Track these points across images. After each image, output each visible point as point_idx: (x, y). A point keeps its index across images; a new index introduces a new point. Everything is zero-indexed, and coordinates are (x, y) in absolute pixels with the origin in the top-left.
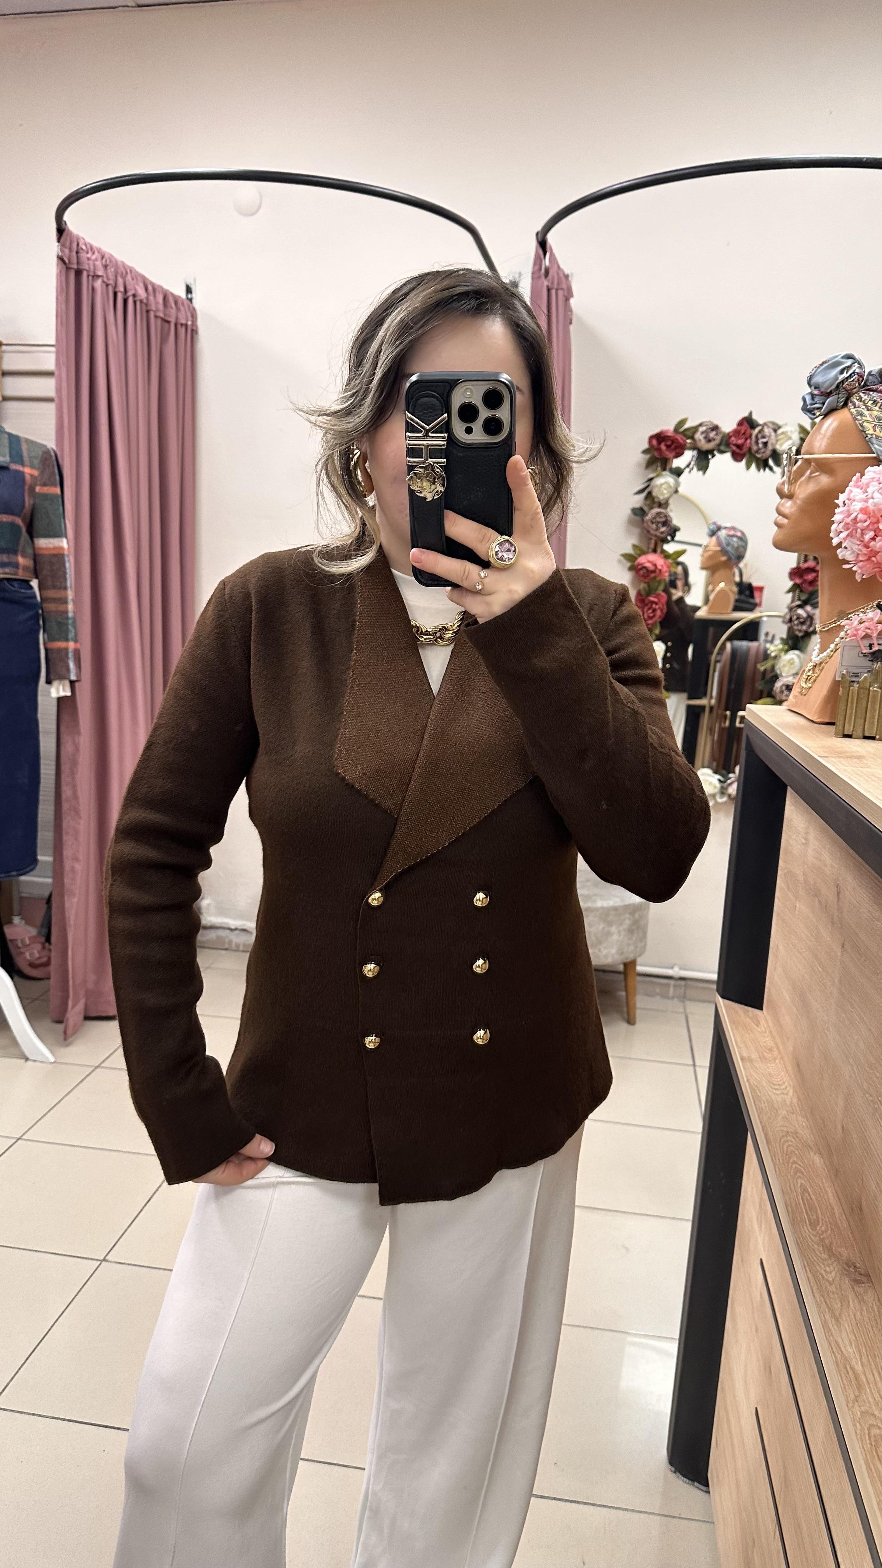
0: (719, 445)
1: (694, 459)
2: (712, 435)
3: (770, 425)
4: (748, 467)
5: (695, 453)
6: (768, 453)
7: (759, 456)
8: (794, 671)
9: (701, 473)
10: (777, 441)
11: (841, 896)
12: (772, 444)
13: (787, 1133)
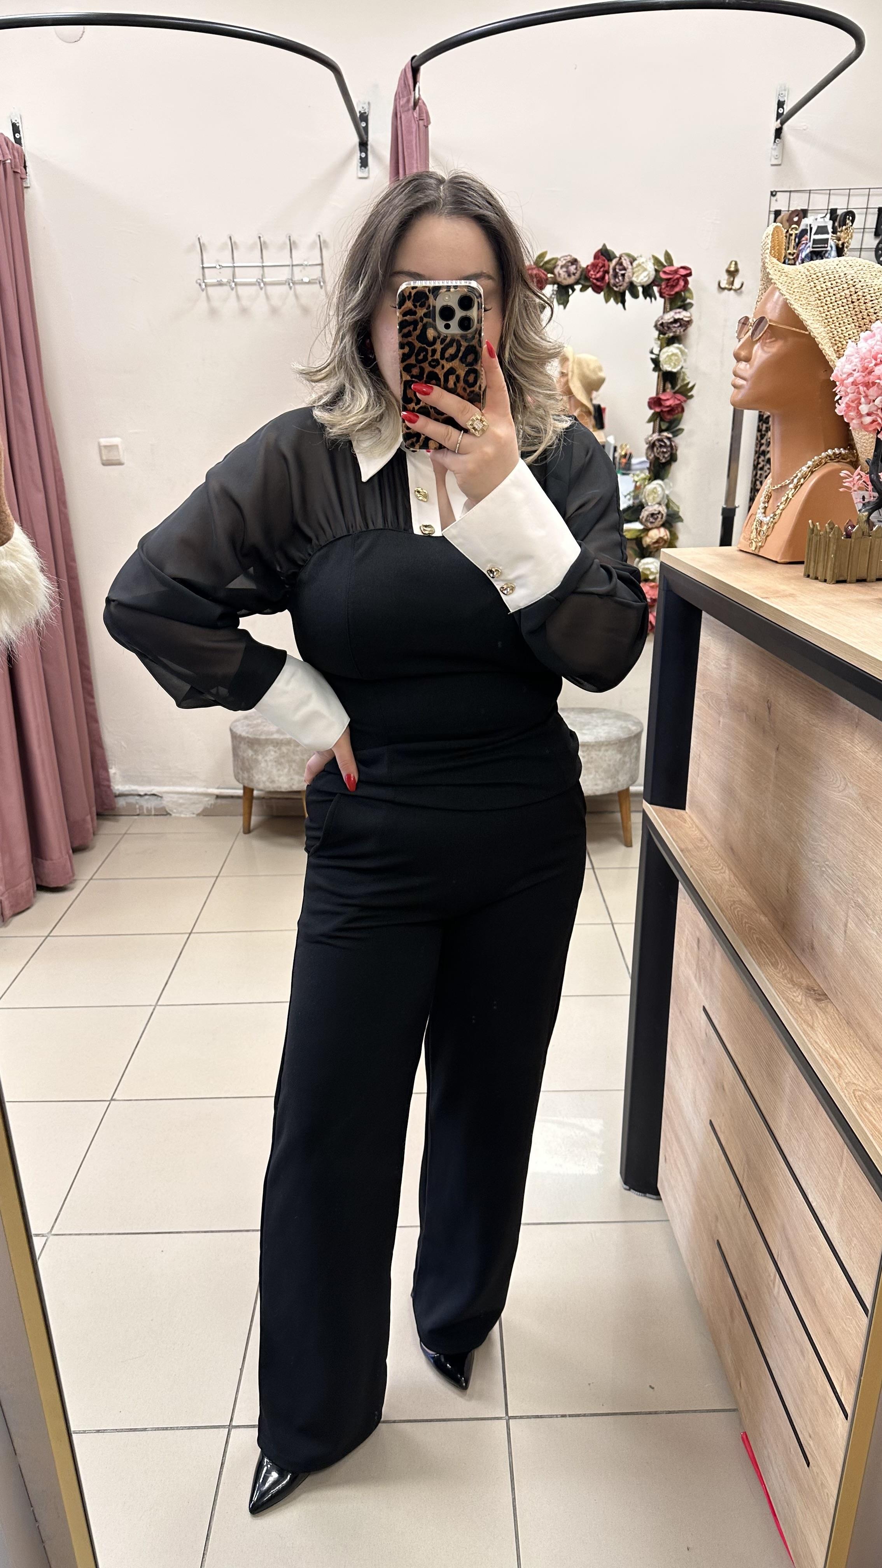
0: (580, 279)
1: (555, 293)
2: (572, 268)
3: (626, 258)
4: (607, 300)
5: (556, 286)
6: (625, 285)
7: (615, 289)
8: (658, 500)
9: (562, 307)
10: (633, 273)
11: (772, 709)
12: (629, 276)
13: (734, 902)
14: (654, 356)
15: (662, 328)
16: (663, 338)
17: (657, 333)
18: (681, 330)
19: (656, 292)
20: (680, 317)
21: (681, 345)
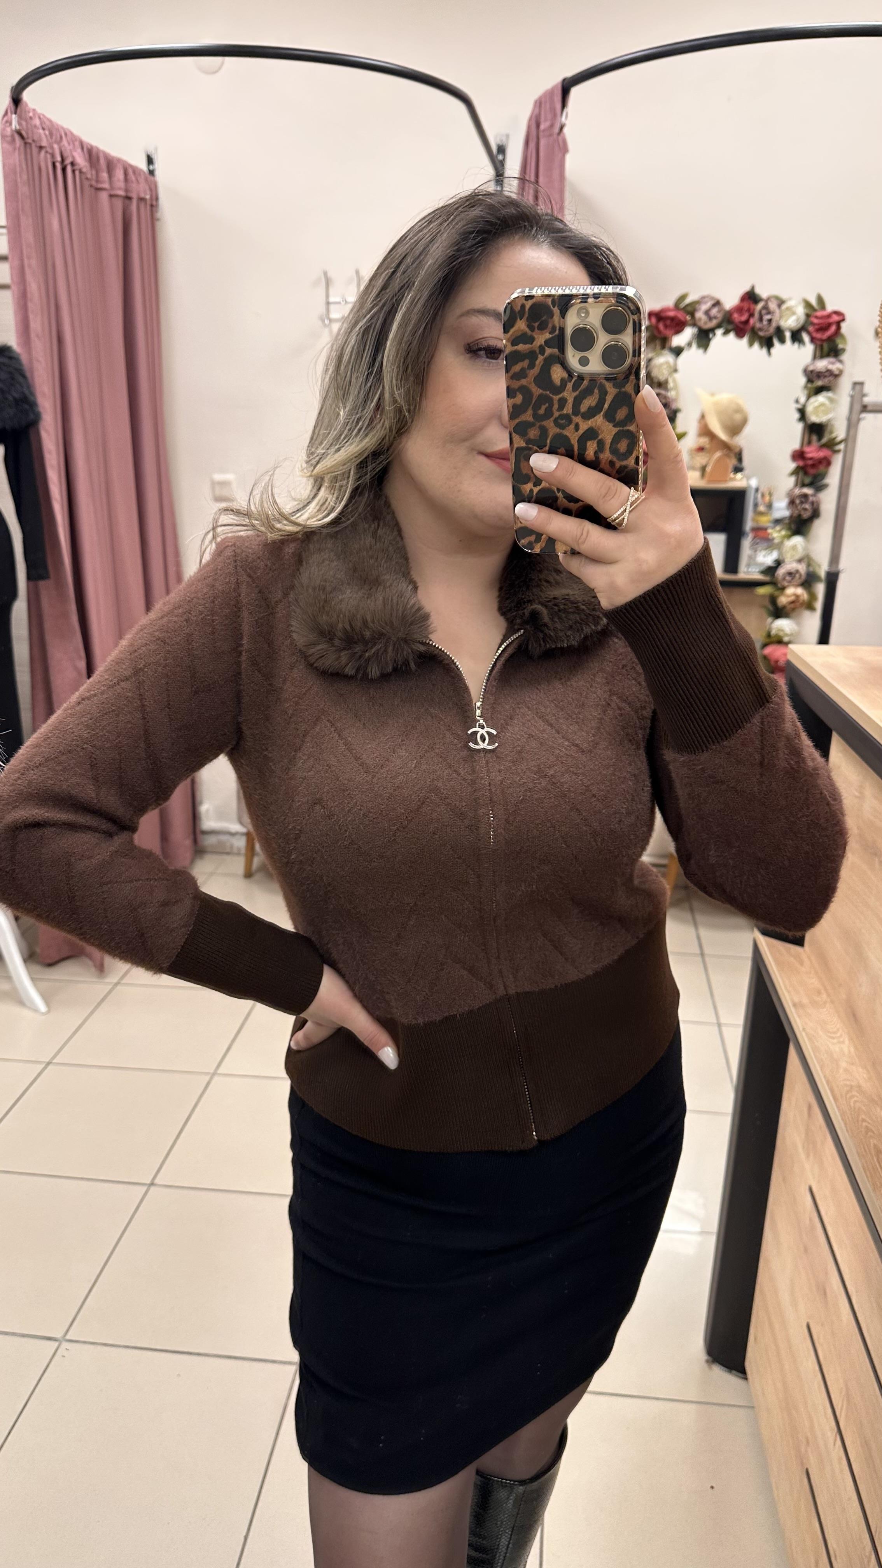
0: (722, 322)
1: (695, 336)
2: (715, 311)
3: (774, 300)
4: (751, 344)
5: (696, 330)
6: (772, 330)
7: (761, 334)
8: (797, 556)
9: (701, 351)
10: (781, 317)
12: (778, 321)
14: (799, 406)
15: (811, 376)
16: (810, 388)
17: (803, 380)
18: (831, 378)
19: (806, 337)
20: (830, 367)
21: (830, 394)
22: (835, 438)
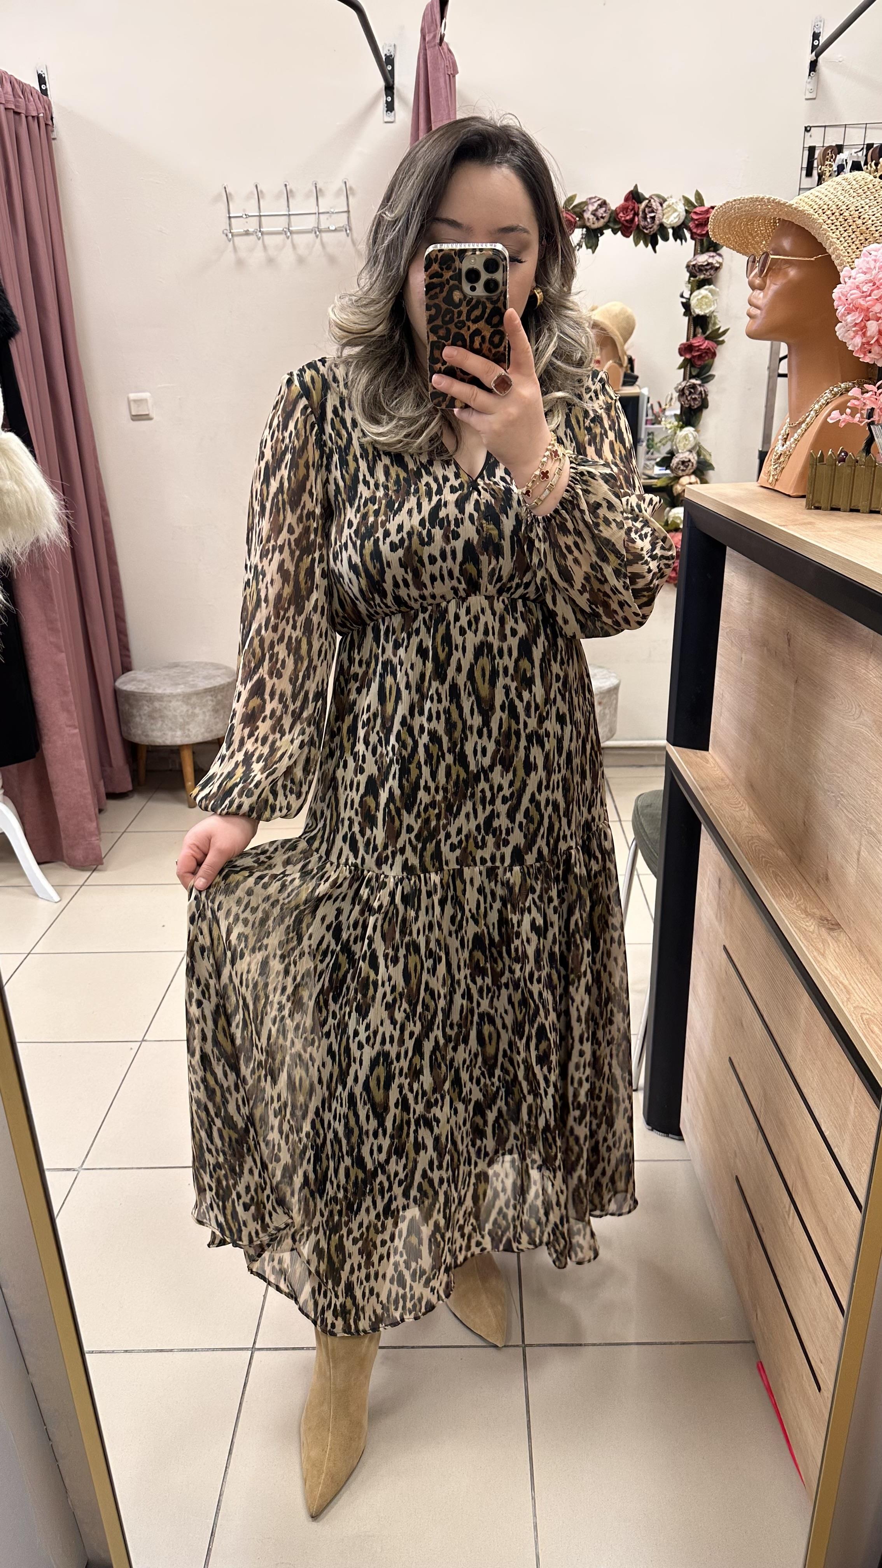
0: (609, 221)
1: (584, 237)
2: (602, 212)
3: (656, 199)
4: (636, 244)
5: (585, 231)
6: (655, 227)
7: (645, 232)
8: (689, 447)
9: (590, 251)
10: (664, 215)
11: (792, 641)
12: (660, 219)
13: (752, 837)
14: (684, 300)
15: (694, 270)
16: (694, 282)
17: (688, 274)
18: (712, 272)
19: (688, 235)
20: (710, 260)
21: (712, 286)
22: (719, 328)
